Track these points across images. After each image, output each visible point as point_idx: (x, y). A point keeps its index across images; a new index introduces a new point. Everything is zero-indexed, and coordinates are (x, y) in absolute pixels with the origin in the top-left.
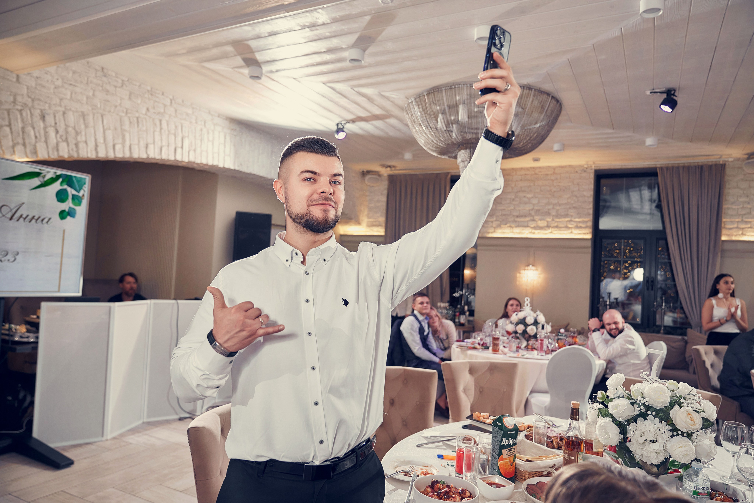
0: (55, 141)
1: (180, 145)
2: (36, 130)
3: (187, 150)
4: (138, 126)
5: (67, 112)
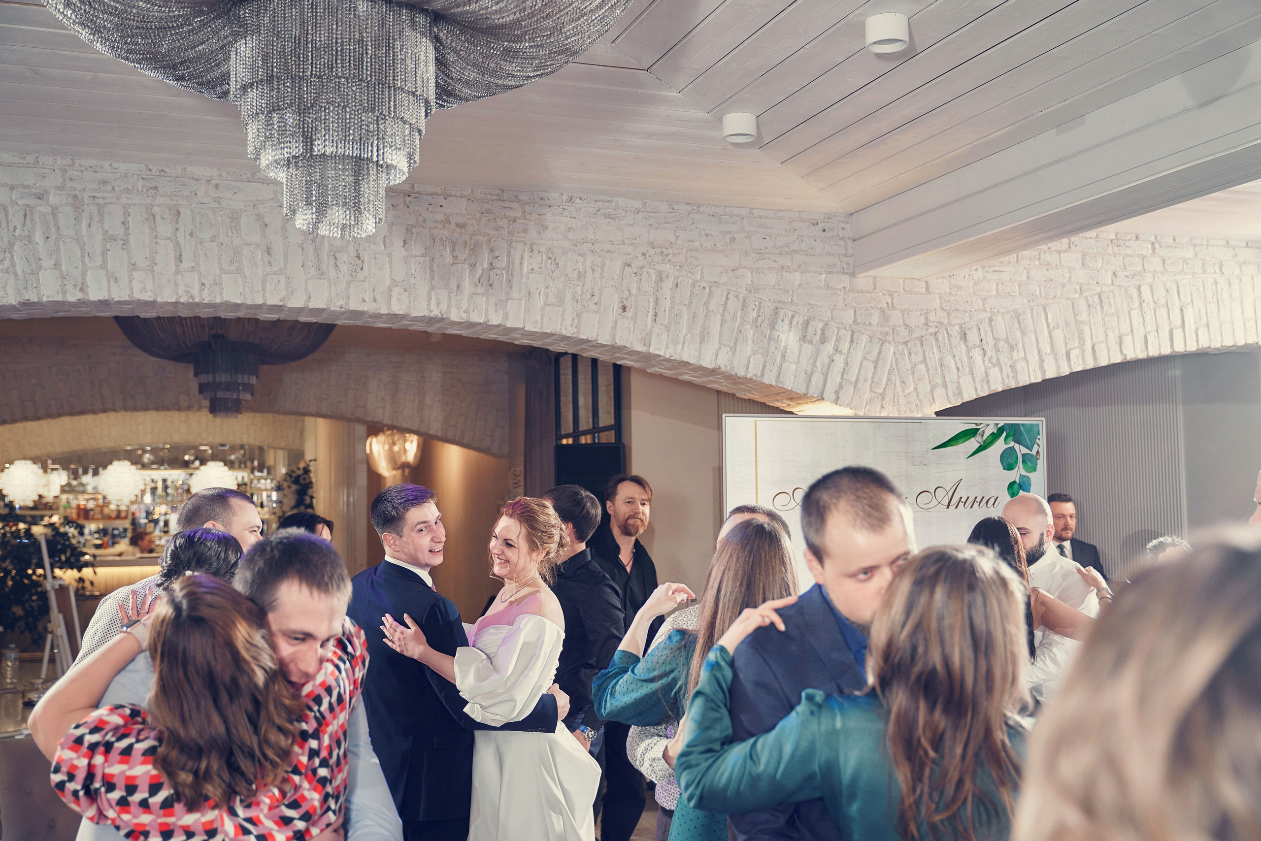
0: (983, 368)
1: (1178, 323)
2: (957, 358)
3: (1193, 328)
4: (1102, 307)
5: (994, 318)
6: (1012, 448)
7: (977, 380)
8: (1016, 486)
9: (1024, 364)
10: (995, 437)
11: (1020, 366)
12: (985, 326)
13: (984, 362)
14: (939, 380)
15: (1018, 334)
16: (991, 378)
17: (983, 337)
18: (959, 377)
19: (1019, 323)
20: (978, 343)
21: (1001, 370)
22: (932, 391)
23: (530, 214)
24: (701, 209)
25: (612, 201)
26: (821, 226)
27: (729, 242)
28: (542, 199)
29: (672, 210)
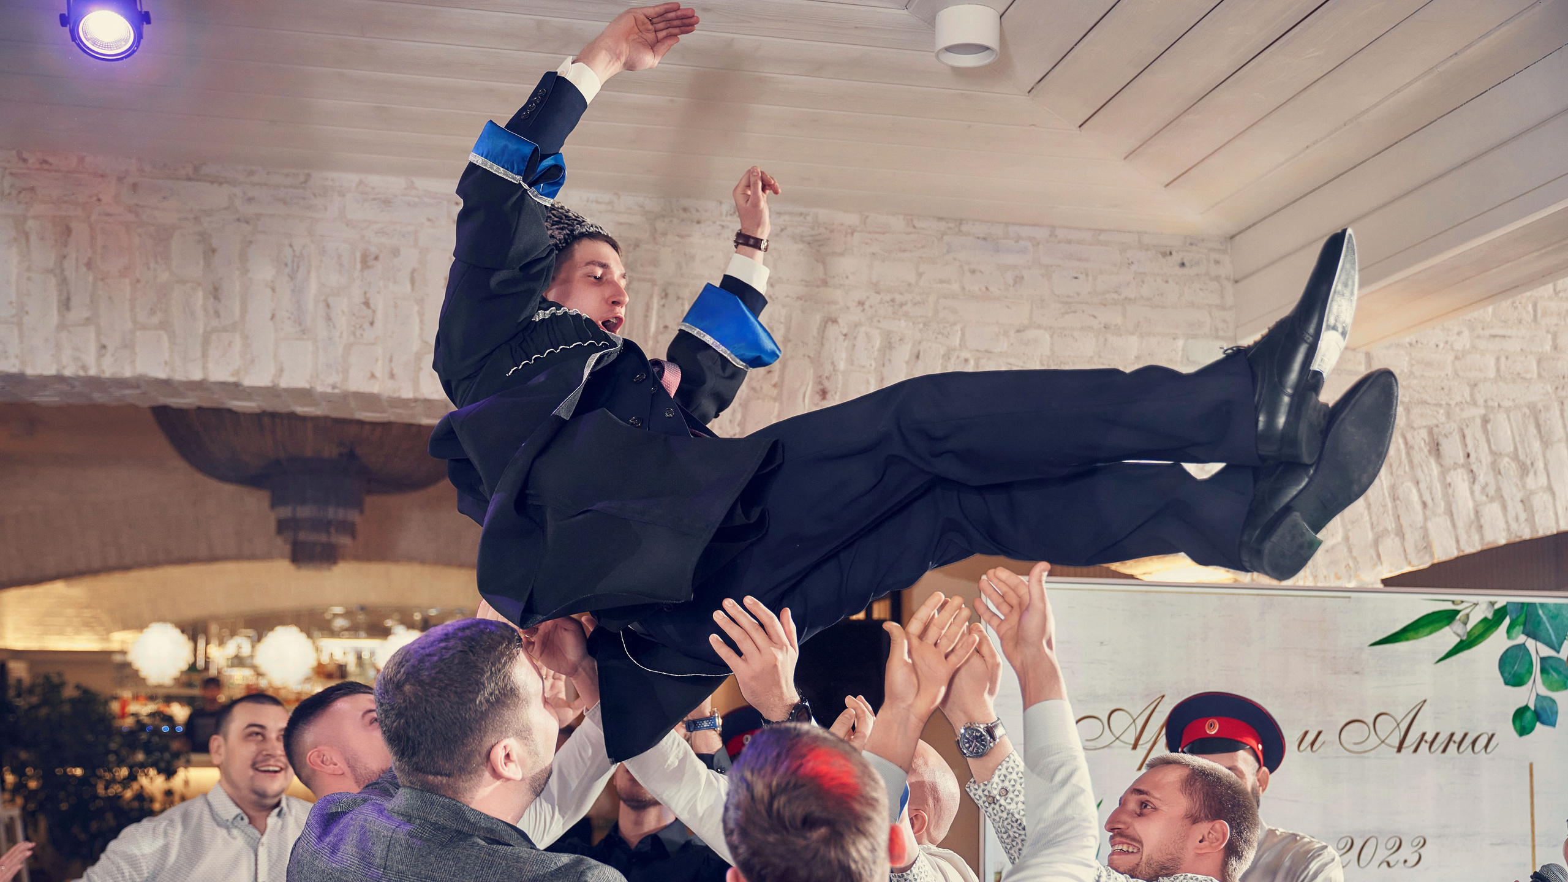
0: (1471, 504)
2: (1423, 486)
5: (1491, 416)
6: (1522, 647)
7: (1460, 524)
8: (1529, 715)
9: (1547, 497)
10: (1488, 626)
11: (1540, 501)
12: (1474, 432)
13: (1472, 492)
14: (1391, 525)
15: (1536, 445)
16: (1485, 521)
17: (1470, 449)
18: (1426, 519)
19: (1538, 426)
20: (1461, 459)
21: (1504, 508)
22: (1376, 543)
23: (665, 234)
24: (964, 228)
25: (808, 214)
26: (1176, 258)
27: (1011, 282)
28: (685, 210)
29: (913, 230)
